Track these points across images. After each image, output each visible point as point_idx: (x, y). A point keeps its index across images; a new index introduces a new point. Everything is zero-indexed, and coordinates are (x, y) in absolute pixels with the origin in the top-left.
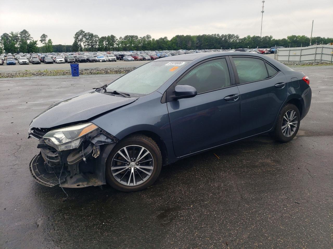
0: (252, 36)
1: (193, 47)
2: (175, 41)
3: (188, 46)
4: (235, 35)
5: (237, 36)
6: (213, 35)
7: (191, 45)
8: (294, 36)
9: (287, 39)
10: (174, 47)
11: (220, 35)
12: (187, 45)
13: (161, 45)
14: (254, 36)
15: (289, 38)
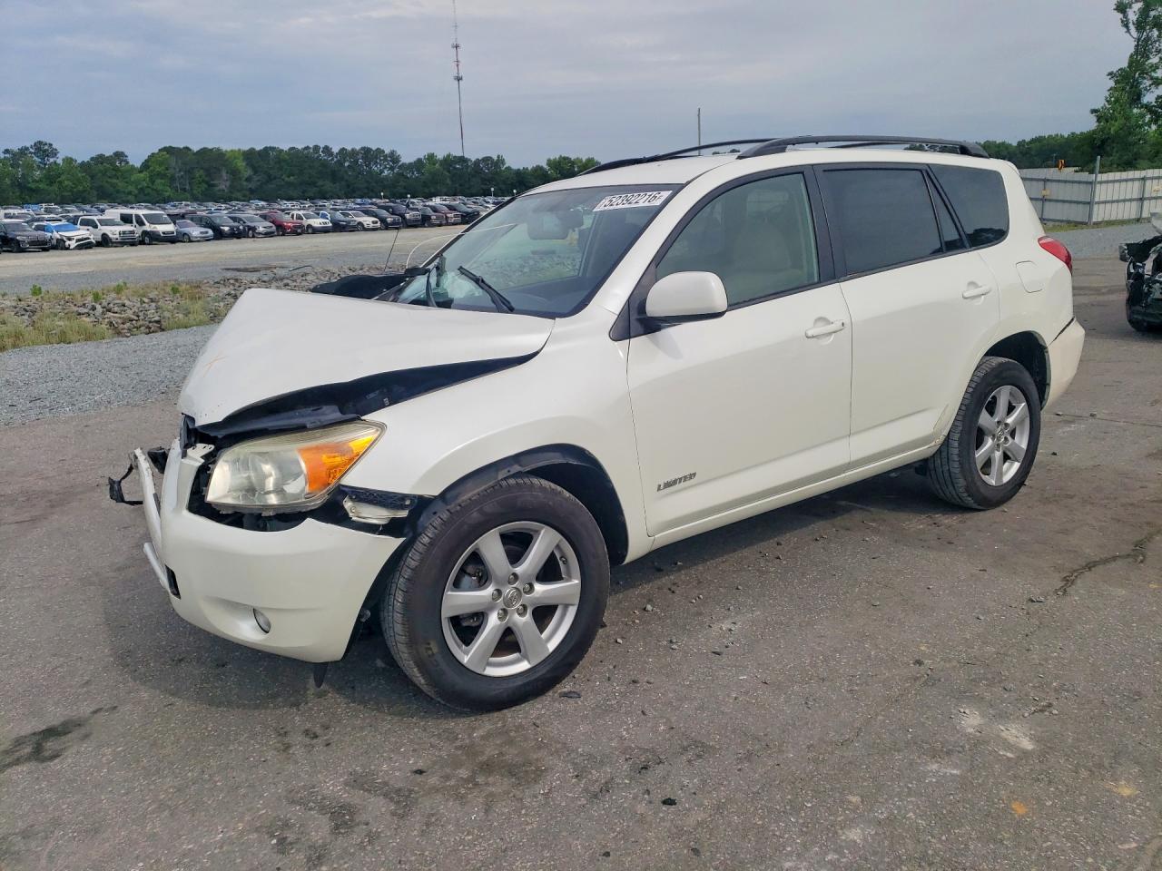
0: (440, 155)
1: (238, 191)
2: (163, 168)
3: (217, 188)
4: (387, 152)
5: (393, 153)
6: (307, 148)
7: (228, 183)
8: (565, 158)
9: (545, 166)
10: (162, 191)
11: (335, 150)
12: (213, 185)
13: (106, 185)
14: (449, 156)
15: (549, 162)
